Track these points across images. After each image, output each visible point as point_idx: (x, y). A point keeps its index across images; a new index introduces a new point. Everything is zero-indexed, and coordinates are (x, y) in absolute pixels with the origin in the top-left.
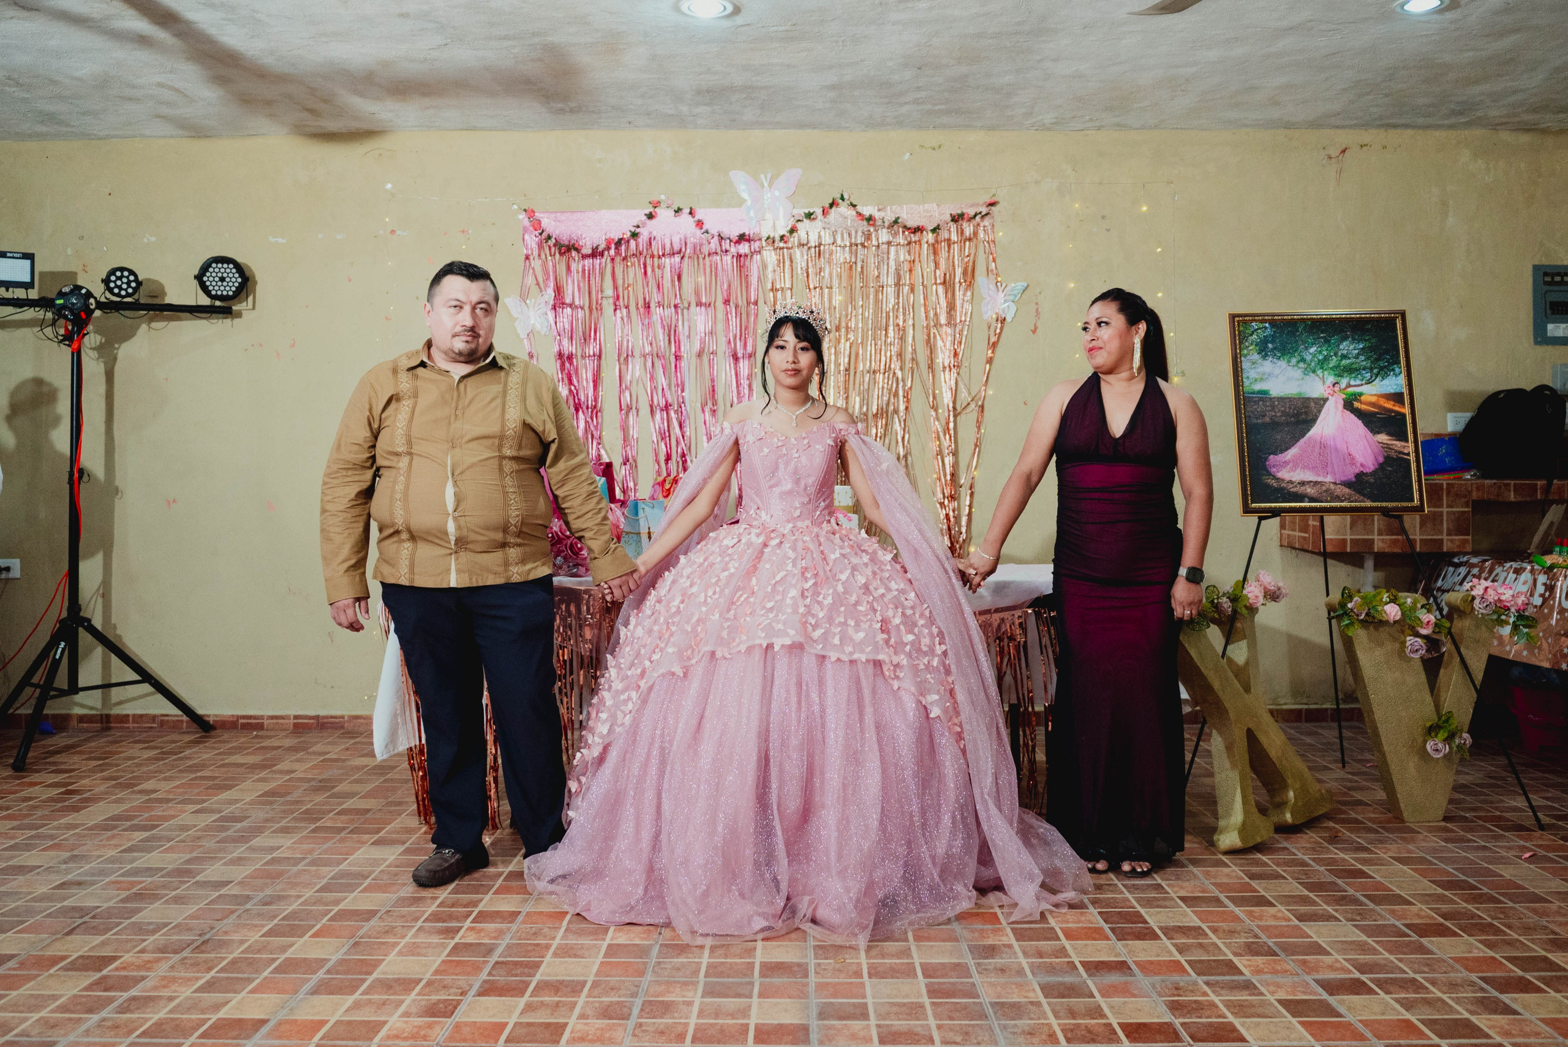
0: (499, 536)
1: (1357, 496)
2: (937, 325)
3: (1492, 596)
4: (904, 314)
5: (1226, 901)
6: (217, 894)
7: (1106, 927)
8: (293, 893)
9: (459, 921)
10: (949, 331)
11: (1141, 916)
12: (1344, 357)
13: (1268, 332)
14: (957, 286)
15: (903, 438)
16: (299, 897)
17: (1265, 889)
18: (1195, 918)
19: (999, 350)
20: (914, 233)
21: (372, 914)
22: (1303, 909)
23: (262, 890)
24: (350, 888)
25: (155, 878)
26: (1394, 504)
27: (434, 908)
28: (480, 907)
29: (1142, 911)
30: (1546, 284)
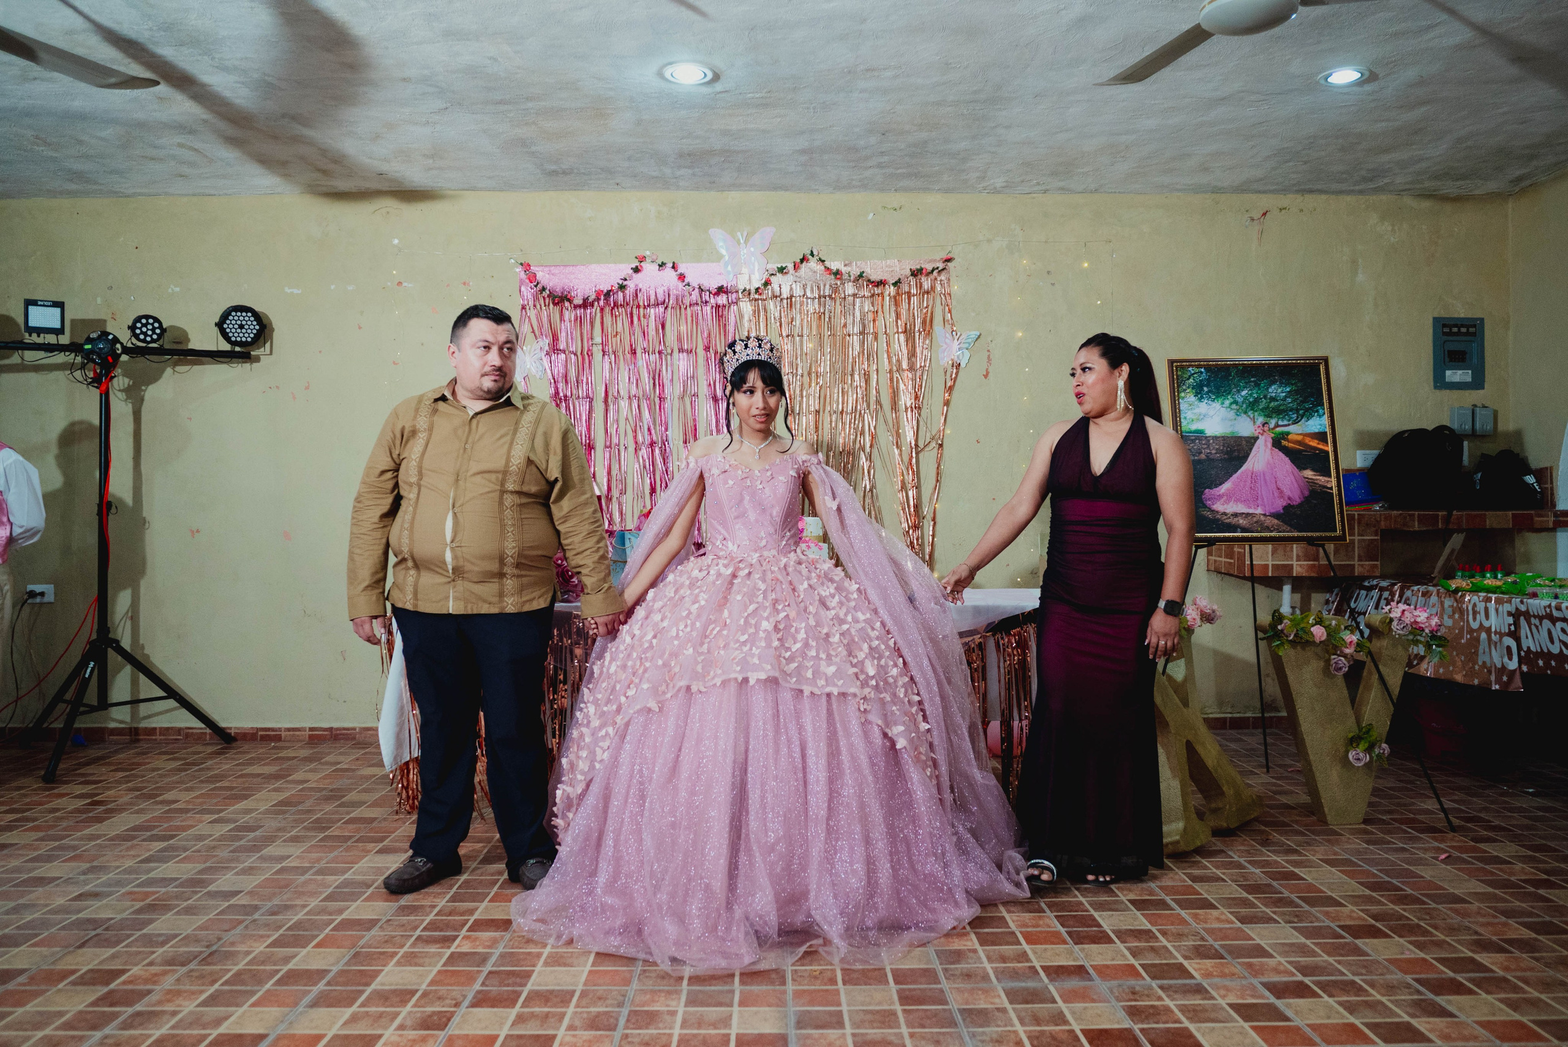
0: (494, 567)
1: (1285, 527)
2: (899, 369)
3: (1408, 618)
4: (868, 359)
5: (1173, 904)
6: (227, 904)
7: (1063, 930)
8: (298, 902)
9: (456, 930)
10: (910, 375)
11: (1095, 920)
12: (1273, 399)
13: (1204, 377)
14: (917, 334)
15: (869, 472)
16: (304, 906)
17: (1208, 892)
18: (1144, 921)
19: (955, 392)
20: (877, 286)
21: (373, 923)
22: (1244, 911)
23: (270, 899)
24: (353, 897)
25: (169, 889)
26: (1318, 534)
27: (431, 917)
28: (476, 916)
29: (1096, 915)
30: (1445, 334)
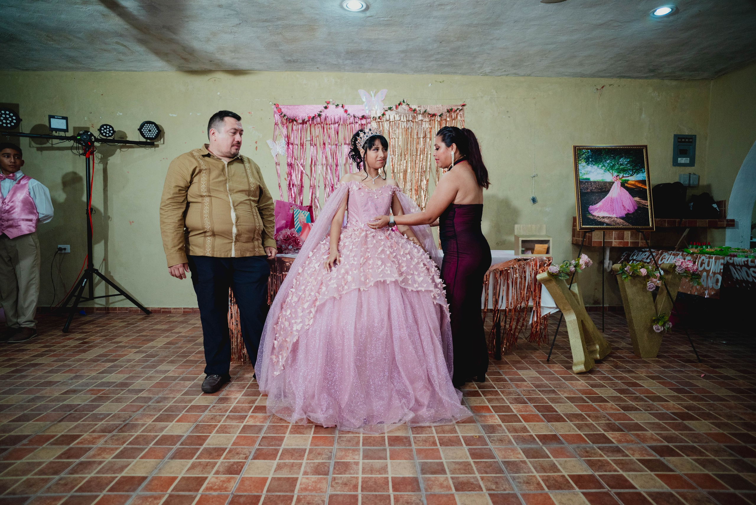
0: (251, 235)
1: (625, 223)
6: (137, 396)
7: (540, 414)
8: (171, 395)
9: (246, 412)
13: (590, 153)
20: (432, 116)
21: (206, 408)
23: (158, 394)
25: (110, 388)
28: (256, 404)
30: (679, 142)
